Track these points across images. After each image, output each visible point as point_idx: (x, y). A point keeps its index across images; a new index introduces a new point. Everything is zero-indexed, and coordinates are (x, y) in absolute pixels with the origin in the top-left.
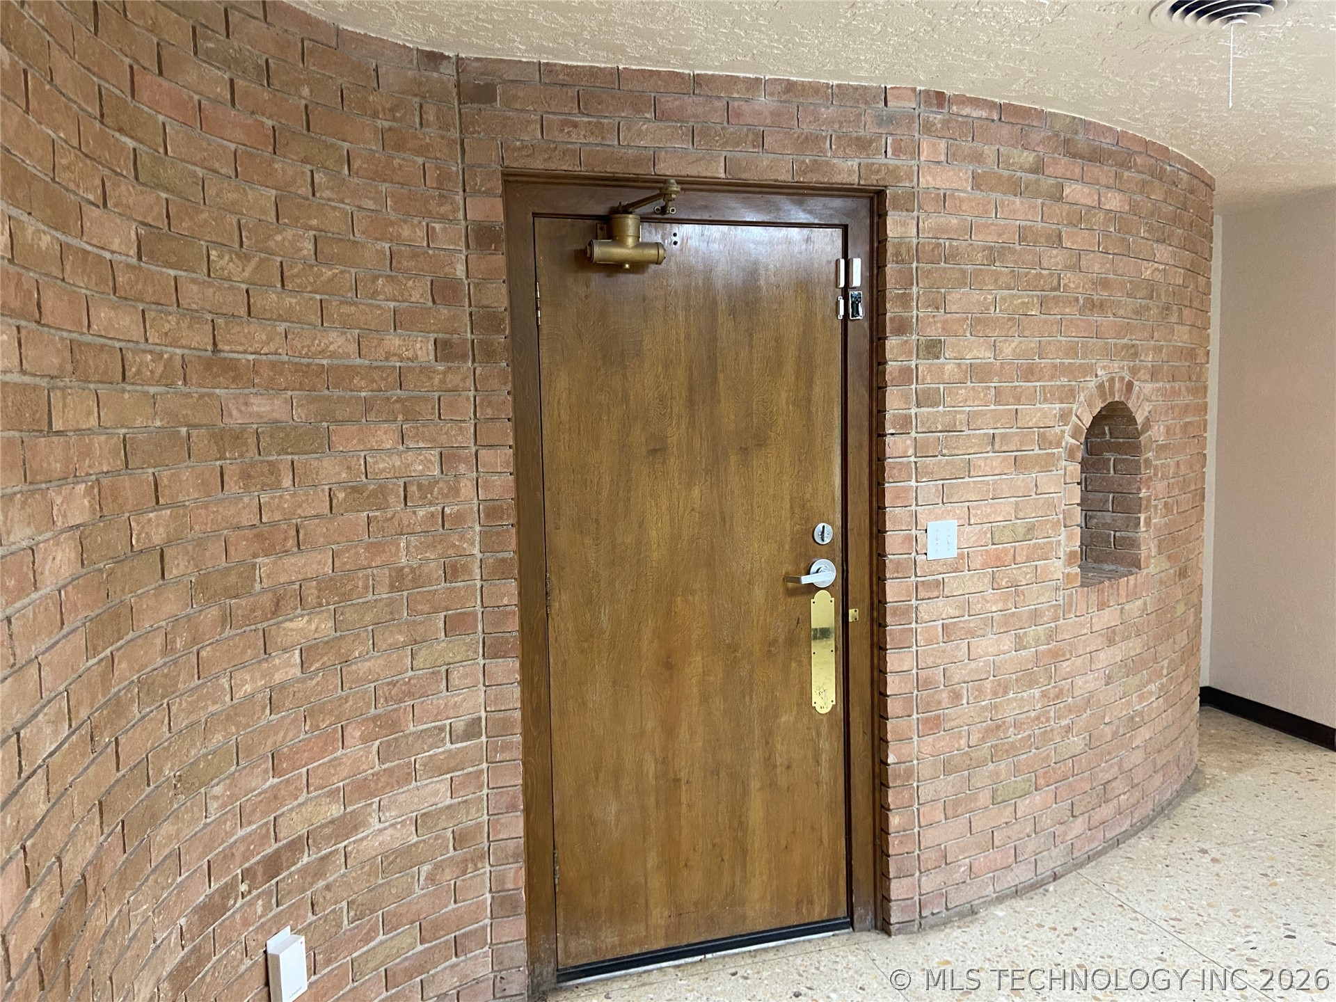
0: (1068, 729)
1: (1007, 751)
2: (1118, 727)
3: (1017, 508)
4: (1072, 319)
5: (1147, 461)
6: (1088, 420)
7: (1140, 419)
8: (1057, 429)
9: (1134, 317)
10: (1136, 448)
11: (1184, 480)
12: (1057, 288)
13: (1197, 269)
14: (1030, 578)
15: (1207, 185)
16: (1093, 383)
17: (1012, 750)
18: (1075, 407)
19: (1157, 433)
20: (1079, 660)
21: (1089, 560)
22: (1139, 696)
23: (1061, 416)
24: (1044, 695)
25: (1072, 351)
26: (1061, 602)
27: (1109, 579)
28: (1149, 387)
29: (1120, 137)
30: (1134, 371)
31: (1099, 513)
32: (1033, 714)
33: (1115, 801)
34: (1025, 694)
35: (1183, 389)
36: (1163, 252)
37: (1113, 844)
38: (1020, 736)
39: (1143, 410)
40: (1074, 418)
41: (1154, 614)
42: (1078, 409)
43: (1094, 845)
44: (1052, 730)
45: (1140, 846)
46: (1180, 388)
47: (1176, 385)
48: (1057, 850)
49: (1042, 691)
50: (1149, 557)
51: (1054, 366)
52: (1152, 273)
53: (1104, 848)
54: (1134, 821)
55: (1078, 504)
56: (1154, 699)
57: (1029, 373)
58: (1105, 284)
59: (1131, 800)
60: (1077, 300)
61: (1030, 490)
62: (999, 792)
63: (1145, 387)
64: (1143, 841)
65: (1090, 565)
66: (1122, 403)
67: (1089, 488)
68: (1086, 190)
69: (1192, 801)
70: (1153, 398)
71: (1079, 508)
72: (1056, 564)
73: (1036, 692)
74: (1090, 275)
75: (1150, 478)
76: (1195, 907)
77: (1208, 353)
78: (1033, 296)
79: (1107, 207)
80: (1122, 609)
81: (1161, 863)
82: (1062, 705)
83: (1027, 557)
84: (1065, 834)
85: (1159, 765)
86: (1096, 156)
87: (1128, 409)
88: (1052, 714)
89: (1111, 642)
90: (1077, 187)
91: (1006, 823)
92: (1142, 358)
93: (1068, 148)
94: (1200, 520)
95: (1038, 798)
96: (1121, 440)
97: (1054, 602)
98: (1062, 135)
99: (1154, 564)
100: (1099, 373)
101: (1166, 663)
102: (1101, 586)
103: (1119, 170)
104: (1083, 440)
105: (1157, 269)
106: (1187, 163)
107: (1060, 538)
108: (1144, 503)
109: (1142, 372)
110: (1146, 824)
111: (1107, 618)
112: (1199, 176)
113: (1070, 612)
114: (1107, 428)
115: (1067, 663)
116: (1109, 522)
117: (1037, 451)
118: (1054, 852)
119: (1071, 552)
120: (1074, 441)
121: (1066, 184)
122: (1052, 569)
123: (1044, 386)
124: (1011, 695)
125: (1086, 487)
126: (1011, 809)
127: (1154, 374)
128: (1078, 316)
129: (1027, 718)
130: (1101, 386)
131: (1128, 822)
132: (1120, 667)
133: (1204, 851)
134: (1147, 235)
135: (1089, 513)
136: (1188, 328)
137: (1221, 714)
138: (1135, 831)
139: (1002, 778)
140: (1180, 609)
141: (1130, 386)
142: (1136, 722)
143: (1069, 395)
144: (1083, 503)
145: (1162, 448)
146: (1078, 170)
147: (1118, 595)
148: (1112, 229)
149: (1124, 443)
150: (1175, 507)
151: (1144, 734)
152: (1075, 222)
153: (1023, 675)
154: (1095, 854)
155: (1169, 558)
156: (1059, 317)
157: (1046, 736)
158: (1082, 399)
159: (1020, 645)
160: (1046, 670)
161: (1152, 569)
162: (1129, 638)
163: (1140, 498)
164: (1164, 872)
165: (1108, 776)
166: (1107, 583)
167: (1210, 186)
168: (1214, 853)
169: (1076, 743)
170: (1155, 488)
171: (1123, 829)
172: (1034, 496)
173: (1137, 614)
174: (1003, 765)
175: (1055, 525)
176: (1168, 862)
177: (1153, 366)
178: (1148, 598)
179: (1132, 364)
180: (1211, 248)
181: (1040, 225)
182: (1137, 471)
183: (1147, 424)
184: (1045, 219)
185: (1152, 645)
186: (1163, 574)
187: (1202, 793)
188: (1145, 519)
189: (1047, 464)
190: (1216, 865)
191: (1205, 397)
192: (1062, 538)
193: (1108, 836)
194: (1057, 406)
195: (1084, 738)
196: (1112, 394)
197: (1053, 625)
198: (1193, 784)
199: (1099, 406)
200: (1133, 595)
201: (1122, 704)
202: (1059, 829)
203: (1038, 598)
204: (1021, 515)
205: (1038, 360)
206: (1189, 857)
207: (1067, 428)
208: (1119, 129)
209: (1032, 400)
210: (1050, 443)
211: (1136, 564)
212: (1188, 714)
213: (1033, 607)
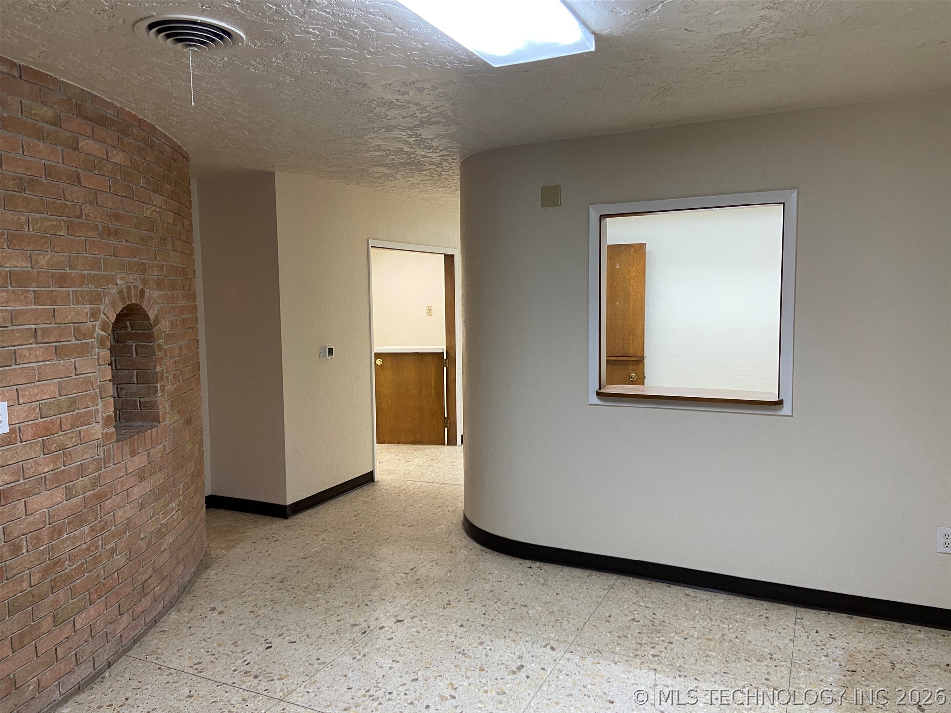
0: (113, 551)
1: (64, 581)
2: (150, 540)
3: (60, 387)
4: (94, 241)
5: (159, 346)
6: (113, 317)
7: (152, 316)
8: (89, 325)
9: (141, 243)
10: (150, 337)
11: (185, 357)
12: (80, 217)
13: (183, 213)
14: (76, 441)
15: (184, 157)
16: (115, 290)
17: (69, 578)
18: (102, 307)
19: (164, 325)
20: (119, 497)
21: (122, 421)
22: (163, 514)
23: (92, 314)
24: (92, 529)
25: (96, 265)
26: (102, 456)
27: (138, 433)
28: (156, 294)
29: (120, 111)
30: (144, 282)
31: (127, 385)
32: (84, 546)
33: (152, 593)
34: (76, 532)
35: (180, 295)
36: (158, 199)
37: (151, 625)
38: (74, 566)
39: (153, 310)
40: (102, 315)
41: (171, 454)
42: (104, 309)
43: (136, 632)
44: (100, 555)
45: (171, 620)
46: (178, 295)
47: (175, 292)
48: (110, 643)
49: (91, 527)
50: (165, 413)
51: (83, 276)
52: (151, 213)
53: (145, 630)
54: (166, 603)
55: (110, 380)
56: (175, 512)
57: (62, 280)
58: (117, 217)
59: (163, 589)
60: (96, 227)
61: (70, 372)
62: (60, 616)
63: (153, 294)
64: (173, 616)
65: (123, 424)
66: (138, 305)
67: (118, 367)
68: (97, 146)
69: (204, 576)
70: (160, 301)
71: (112, 383)
72: (95, 428)
73: (86, 529)
74: (105, 210)
75: (162, 358)
76: (210, 650)
77: (194, 271)
78: (60, 221)
79: (114, 161)
80: (148, 453)
81: (186, 627)
82: (107, 533)
83: (71, 425)
84: (115, 630)
85: (181, 557)
86: (102, 122)
87: (143, 309)
88: (100, 542)
89: (141, 479)
90: (89, 142)
91: (67, 638)
92: (150, 273)
93: (80, 111)
94: (198, 384)
95: (92, 610)
96: (140, 332)
97: (96, 457)
98: (74, 100)
99: (169, 418)
100: (119, 282)
101: (181, 485)
102: (132, 438)
103: (120, 136)
104: (110, 332)
105: (154, 211)
106: (170, 139)
107: (97, 407)
108: (159, 375)
109: (151, 283)
110: (173, 604)
111: (139, 461)
112: (178, 150)
113: (109, 462)
114: (128, 323)
115: (109, 501)
116: (135, 391)
117: (74, 341)
118: (108, 646)
119: (108, 417)
120: (103, 333)
121: (80, 138)
122: (93, 431)
123: (76, 292)
124: (65, 536)
125: (116, 367)
126: (71, 626)
127: (159, 285)
128: (99, 239)
129: (80, 550)
130: (121, 292)
131: (161, 606)
132: (149, 495)
133: (214, 609)
134: (145, 186)
135: (120, 386)
136: (180, 253)
137: (219, 511)
138: (166, 611)
139: (61, 603)
140: (189, 447)
141: (142, 292)
142: (164, 532)
143: (96, 298)
144: (115, 379)
145: (168, 337)
146: (89, 130)
147: (145, 443)
148: (119, 178)
149: (142, 333)
150: (181, 377)
151: (170, 539)
152: (90, 168)
153: (74, 518)
154: (138, 637)
155: (179, 412)
156: (83, 238)
157: (96, 561)
158: (107, 301)
159: (69, 495)
160: (92, 510)
161: (167, 422)
162: (154, 473)
163: (156, 373)
164: (188, 633)
165: (145, 577)
166: (136, 437)
167: (186, 157)
168: (220, 608)
169: (120, 559)
170: (166, 365)
171: (158, 612)
172: (74, 377)
173: (160, 455)
174: (61, 594)
175: (93, 398)
176: (190, 625)
177: (157, 279)
178: (166, 443)
179: (142, 277)
180: (190, 201)
181: (62, 166)
182: (152, 353)
183: (157, 320)
184: (65, 162)
185: (171, 475)
186: (175, 424)
187: (210, 569)
188: (161, 386)
189: (83, 351)
190: (222, 616)
191: (195, 301)
192: (99, 407)
193: (147, 620)
194: (88, 306)
195: (126, 554)
196: (130, 298)
197: (96, 474)
198: (204, 564)
199: (120, 307)
200: (155, 443)
201: (152, 521)
202: (110, 628)
203: (84, 456)
204: (64, 392)
205: (68, 271)
206: (204, 616)
207: (97, 323)
208: (118, 106)
209: (66, 302)
210: (84, 335)
211: (156, 419)
212: (198, 518)
213: (79, 463)
